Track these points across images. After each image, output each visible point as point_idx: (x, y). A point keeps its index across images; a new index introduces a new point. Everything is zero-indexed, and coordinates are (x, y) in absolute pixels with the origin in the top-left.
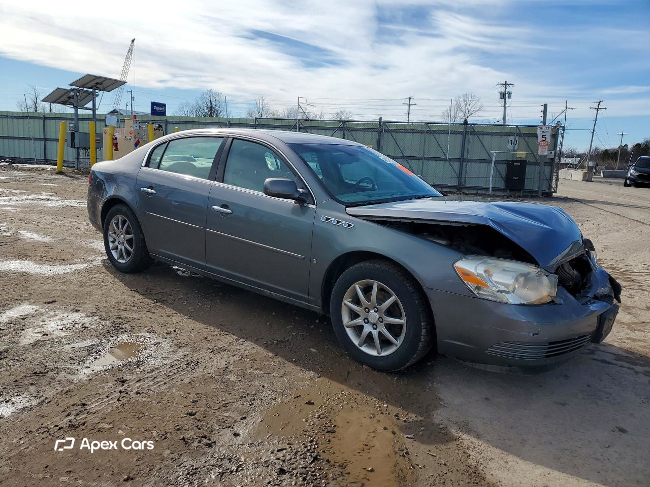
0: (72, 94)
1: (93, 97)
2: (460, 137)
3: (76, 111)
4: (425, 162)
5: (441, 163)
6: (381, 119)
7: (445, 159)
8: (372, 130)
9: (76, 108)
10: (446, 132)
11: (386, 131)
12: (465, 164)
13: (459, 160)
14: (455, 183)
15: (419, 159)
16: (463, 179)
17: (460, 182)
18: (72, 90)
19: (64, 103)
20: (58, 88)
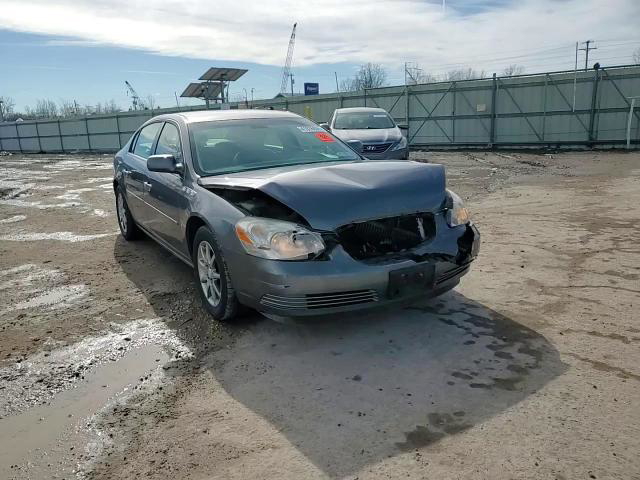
0: (203, 87)
1: (221, 87)
2: (590, 86)
3: (207, 103)
4: (547, 118)
5: (567, 118)
6: (495, 75)
7: (570, 113)
8: (486, 88)
9: (207, 99)
10: (571, 81)
11: (501, 87)
12: (596, 115)
13: (589, 111)
14: (585, 138)
15: (541, 114)
16: (594, 133)
17: (591, 139)
18: (202, 84)
19: (198, 96)
20: (191, 84)
